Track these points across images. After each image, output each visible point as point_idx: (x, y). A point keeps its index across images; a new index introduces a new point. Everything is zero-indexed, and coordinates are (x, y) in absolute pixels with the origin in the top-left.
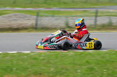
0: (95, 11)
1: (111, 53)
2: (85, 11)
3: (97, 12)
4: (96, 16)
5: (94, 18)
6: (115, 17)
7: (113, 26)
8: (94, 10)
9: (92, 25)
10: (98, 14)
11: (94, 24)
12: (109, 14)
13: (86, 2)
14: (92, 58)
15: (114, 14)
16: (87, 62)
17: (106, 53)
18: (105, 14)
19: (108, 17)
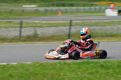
0: (20, 22)
1: (35, 65)
2: (9, 22)
3: (21, 23)
4: (21, 27)
5: (19, 29)
6: (40, 28)
7: (38, 37)
8: (18, 21)
9: (17, 37)
10: (23, 26)
11: (18, 35)
12: (34, 25)
13: (10, 13)
14: (15, 71)
15: (39, 25)
16: (10, 75)
17: (30, 65)
18: (31, 25)
19: (33, 28)
